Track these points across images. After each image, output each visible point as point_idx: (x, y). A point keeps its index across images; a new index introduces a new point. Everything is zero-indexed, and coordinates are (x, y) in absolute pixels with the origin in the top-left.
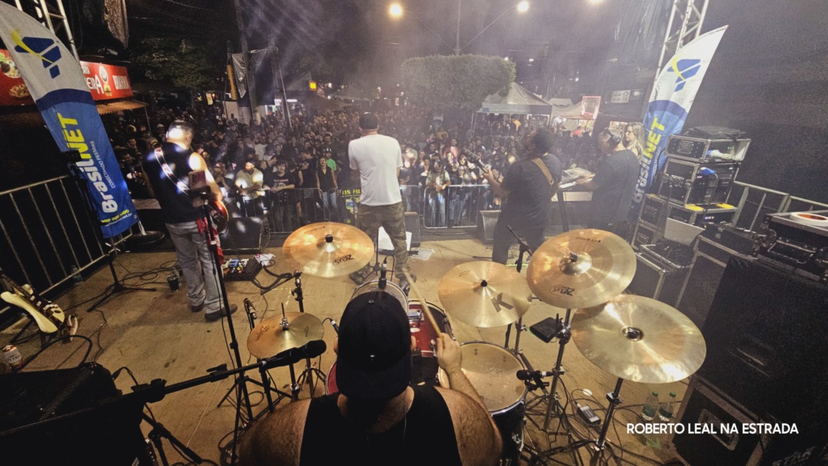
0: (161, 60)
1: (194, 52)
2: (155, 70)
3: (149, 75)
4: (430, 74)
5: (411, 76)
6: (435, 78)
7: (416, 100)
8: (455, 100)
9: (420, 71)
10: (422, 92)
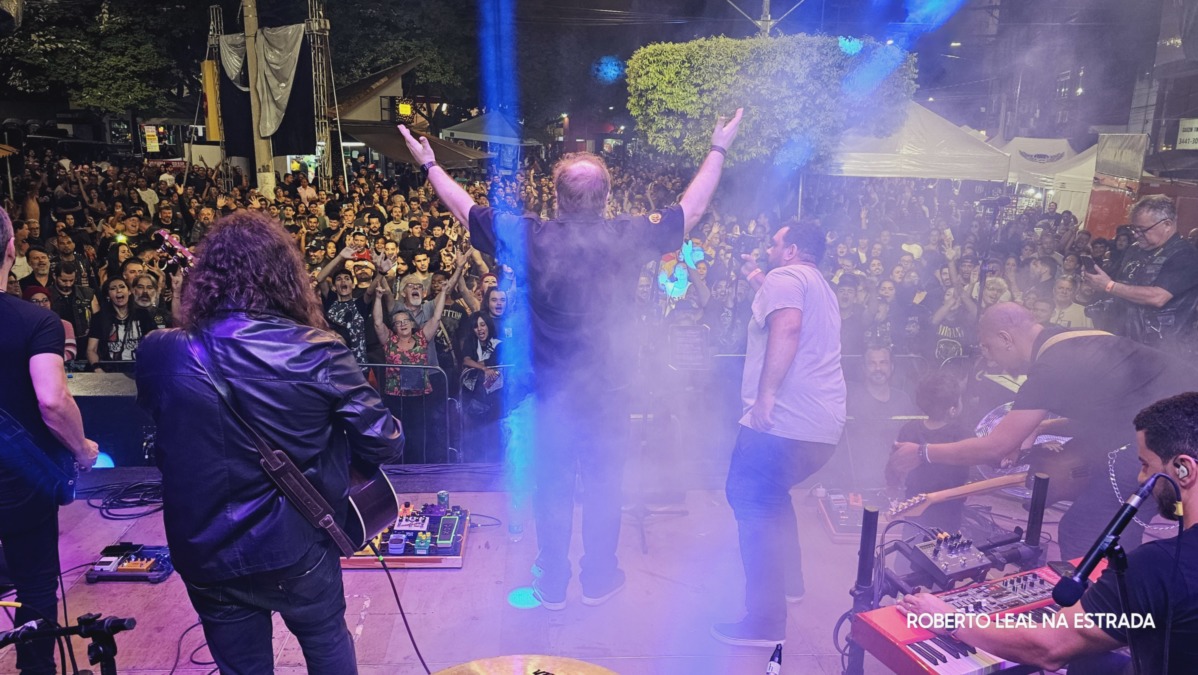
0: (49, 47)
1: (128, 29)
2: (32, 71)
3: (16, 83)
4: (700, 82)
5: (651, 87)
6: (710, 91)
7: (663, 144)
8: (762, 144)
9: (673, 75)
10: (679, 126)
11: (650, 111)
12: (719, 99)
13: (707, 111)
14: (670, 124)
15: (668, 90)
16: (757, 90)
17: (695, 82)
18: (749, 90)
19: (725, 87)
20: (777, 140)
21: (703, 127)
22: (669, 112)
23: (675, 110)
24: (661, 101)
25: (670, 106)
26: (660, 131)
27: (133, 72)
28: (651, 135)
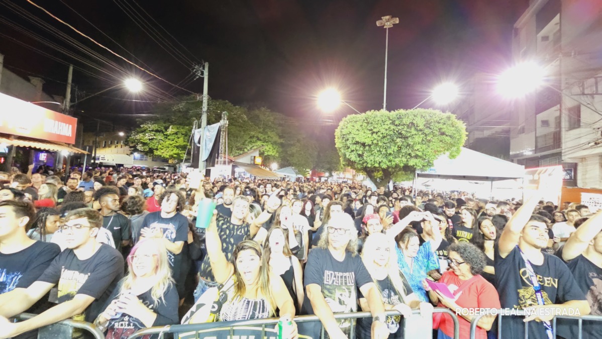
0: (150, 138)
1: (176, 133)
2: (144, 144)
3: (139, 148)
4: (372, 128)
5: (349, 132)
6: (377, 133)
7: (354, 157)
8: (402, 156)
9: (359, 127)
10: (362, 149)
11: (348, 143)
12: (381, 136)
13: (375, 142)
14: (358, 148)
15: (357, 133)
16: (400, 131)
17: (369, 128)
18: (395, 131)
19: (384, 130)
20: (410, 154)
21: (373, 149)
22: (357, 143)
23: (360, 141)
24: (353, 138)
25: (358, 140)
26: (353, 151)
27: (175, 146)
28: (348, 154)
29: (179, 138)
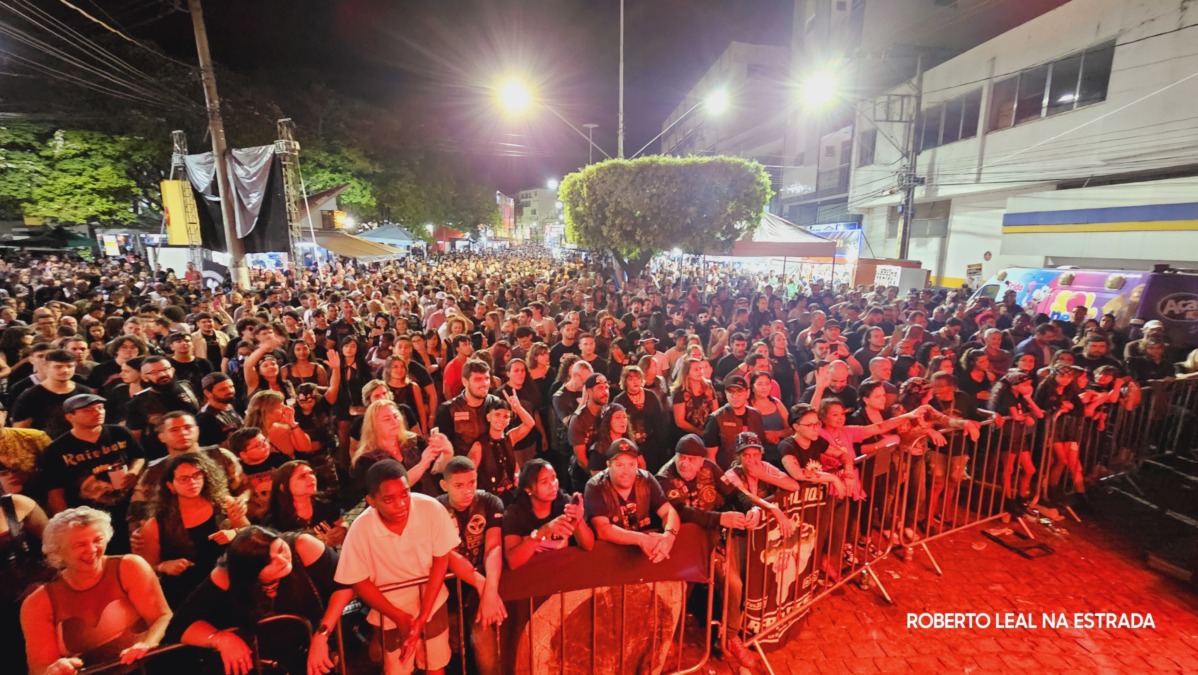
29: (96, 167)
